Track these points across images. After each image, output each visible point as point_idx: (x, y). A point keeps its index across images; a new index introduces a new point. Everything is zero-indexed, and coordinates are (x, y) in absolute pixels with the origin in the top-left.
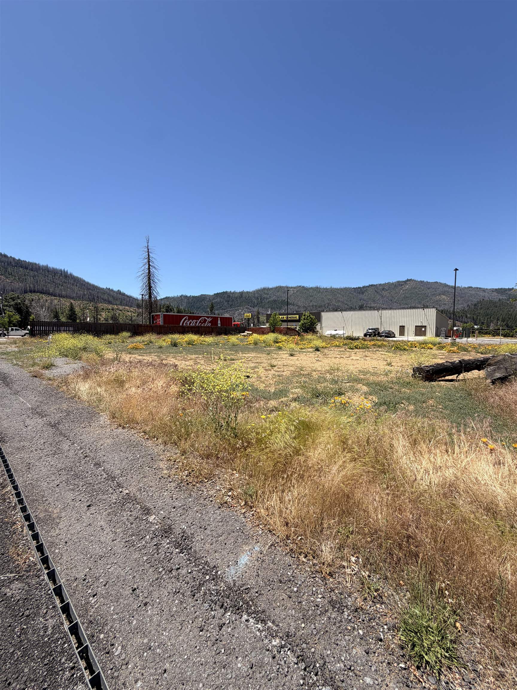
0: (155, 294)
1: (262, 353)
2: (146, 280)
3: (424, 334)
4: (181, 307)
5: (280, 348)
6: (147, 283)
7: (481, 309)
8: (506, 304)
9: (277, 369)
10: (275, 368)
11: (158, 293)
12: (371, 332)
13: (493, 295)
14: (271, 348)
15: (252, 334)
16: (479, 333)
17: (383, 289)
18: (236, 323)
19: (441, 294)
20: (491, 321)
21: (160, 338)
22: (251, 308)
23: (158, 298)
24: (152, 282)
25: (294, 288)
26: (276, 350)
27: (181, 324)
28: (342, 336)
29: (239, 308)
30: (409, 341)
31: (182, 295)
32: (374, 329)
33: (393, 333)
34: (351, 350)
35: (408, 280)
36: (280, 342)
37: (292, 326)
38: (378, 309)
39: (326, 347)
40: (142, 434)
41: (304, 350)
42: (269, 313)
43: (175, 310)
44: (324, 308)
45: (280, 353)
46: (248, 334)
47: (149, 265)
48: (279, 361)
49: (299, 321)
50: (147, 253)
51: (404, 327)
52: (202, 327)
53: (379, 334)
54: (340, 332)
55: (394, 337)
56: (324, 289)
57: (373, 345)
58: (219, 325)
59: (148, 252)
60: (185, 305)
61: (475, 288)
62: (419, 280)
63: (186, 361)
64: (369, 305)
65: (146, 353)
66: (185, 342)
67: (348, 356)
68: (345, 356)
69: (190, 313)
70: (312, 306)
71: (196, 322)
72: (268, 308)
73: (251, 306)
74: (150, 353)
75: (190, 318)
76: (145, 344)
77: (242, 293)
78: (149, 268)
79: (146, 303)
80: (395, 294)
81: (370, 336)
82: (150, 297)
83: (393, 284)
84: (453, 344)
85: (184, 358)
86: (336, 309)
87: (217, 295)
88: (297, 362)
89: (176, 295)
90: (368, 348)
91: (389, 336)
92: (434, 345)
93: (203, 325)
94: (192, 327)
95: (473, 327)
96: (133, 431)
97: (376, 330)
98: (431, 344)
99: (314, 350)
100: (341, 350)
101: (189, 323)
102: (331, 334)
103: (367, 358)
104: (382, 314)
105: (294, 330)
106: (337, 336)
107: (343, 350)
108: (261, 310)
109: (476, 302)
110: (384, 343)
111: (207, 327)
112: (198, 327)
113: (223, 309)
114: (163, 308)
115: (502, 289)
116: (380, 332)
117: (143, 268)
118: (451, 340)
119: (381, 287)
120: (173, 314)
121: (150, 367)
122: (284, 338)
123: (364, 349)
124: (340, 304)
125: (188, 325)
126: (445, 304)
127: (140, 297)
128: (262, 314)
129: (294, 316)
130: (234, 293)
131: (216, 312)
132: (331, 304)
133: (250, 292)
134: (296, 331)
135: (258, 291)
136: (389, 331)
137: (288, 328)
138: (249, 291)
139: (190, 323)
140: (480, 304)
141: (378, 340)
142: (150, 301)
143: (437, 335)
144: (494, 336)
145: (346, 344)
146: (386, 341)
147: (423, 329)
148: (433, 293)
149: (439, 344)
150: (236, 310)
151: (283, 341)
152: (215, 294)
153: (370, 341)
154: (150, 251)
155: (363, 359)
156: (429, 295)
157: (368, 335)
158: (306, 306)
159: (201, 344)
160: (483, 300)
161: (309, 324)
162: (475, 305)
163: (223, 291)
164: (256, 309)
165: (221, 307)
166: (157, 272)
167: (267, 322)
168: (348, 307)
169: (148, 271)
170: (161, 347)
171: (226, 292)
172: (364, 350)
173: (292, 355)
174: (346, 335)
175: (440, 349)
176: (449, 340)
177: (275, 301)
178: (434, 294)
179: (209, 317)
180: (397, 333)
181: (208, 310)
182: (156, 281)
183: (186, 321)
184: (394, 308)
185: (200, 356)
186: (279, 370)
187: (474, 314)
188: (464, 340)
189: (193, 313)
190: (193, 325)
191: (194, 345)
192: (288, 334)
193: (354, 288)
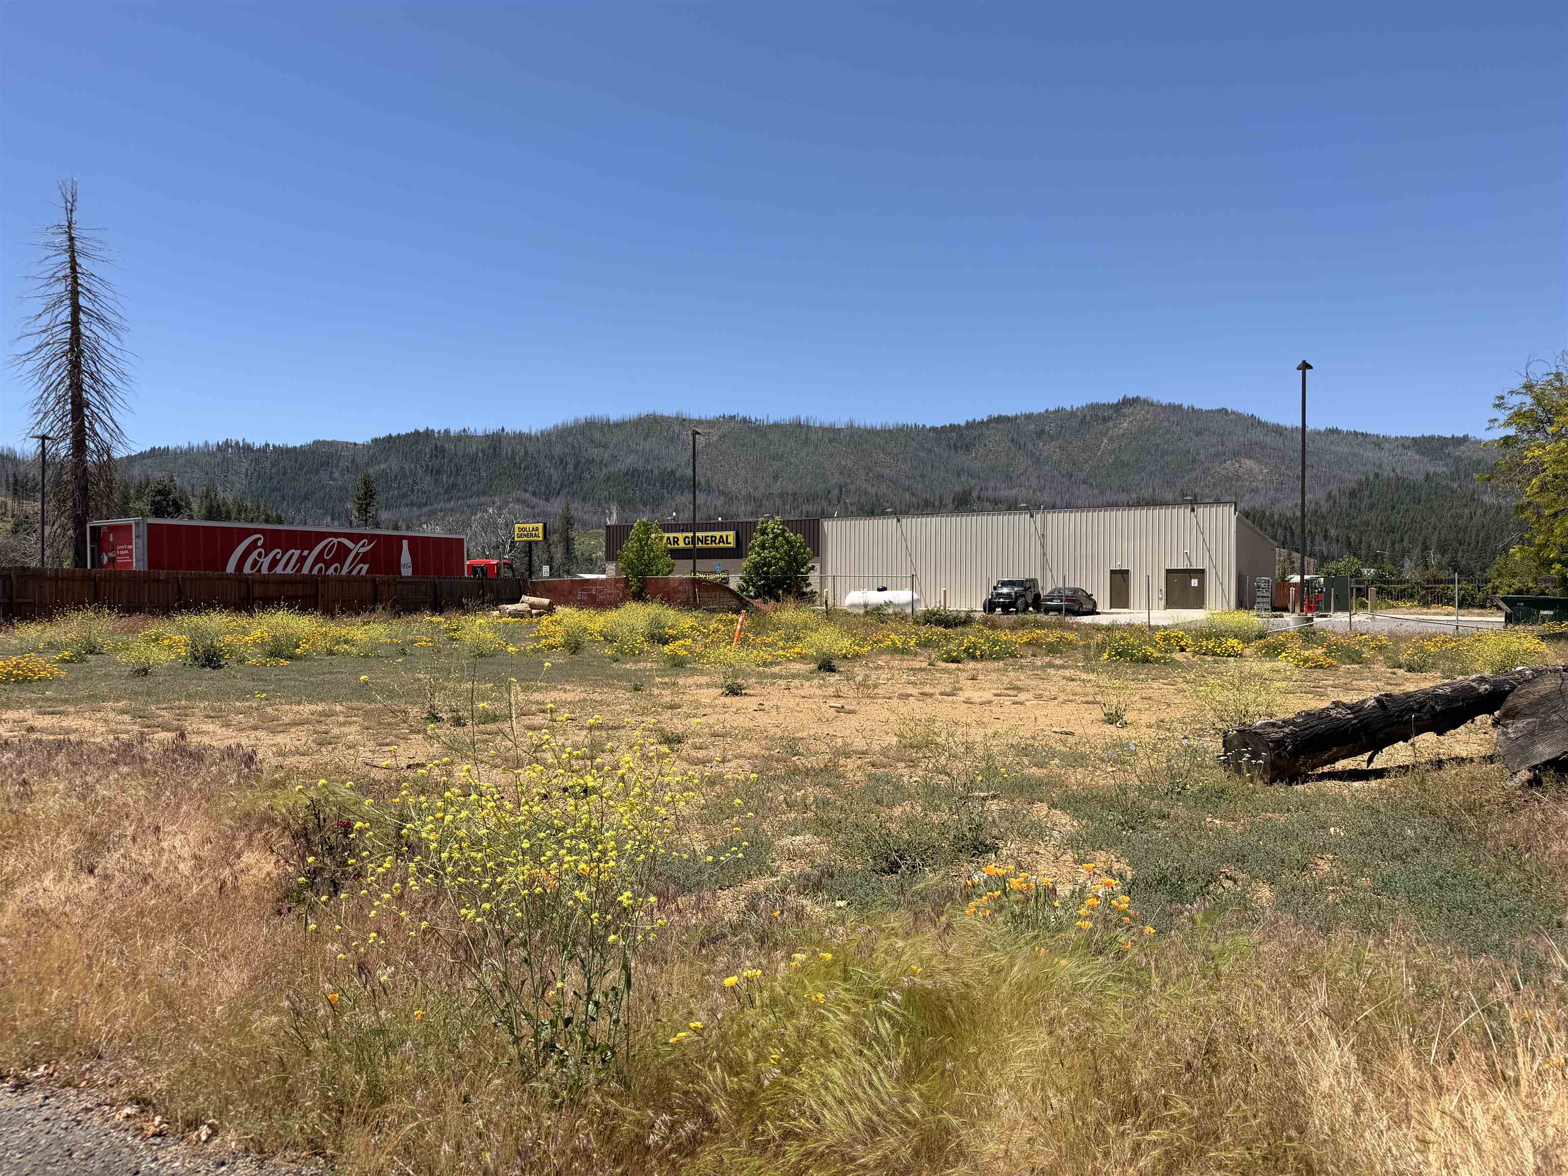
0: (105, 436)
1: (608, 685)
2: (58, 372)
3: (1197, 600)
4: (221, 495)
5: (677, 664)
6: (62, 389)
7: (1372, 506)
8: (1448, 493)
9: (694, 753)
10: (686, 748)
11: (117, 432)
12: (1009, 595)
13: (1406, 458)
14: (641, 665)
15: (551, 604)
16: (1380, 591)
17: (1040, 434)
18: (480, 561)
19: (1239, 453)
20: (1405, 552)
21: (133, 631)
22: (535, 500)
23: (119, 453)
24: (88, 380)
25: (711, 424)
26: (662, 673)
27: (231, 568)
28: (909, 611)
29: (483, 499)
30: (1154, 629)
31: (227, 444)
32: (1021, 583)
33: (1089, 597)
34: (954, 666)
35: (1127, 402)
36: (675, 638)
37: (710, 570)
38: (1032, 508)
39: (857, 656)
40: (128, 1110)
41: (776, 669)
42: (612, 520)
43: (195, 506)
44: (825, 503)
45: (681, 681)
46: (532, 606)
47: (76, 309)
48: (688, 716)
49: (737, 552)
50: (66, 257)
51: (1124, 574)
52: (326, 579)
53: (1037, 603)
54: (901, 596)
55: (1093, 612)
56: (824, 430)
57: (1029, 644)
58: (407, 572)
59: (72, 250)
60: (240, 483)
61: (1349, 433)
62: (1165, 401)
63: (274, 732)
64: (990, 494)
65: (76, 701)
66: (255, 644)
67: (948, 690)
68: (936, 691)
69: (267, 521)
70: (782, 495)
71: (302, 560)
72: (608, 500)
73: (534, 494)
74: (92, 697)
75: (275, 540)
76: (63, 661)
77: (496, 441)
78: (75, 322)
79: (60, 475)
80: (1084, 451)
81: (1006, 609)
82: (79, 446)
83: (1073, 414)
84: (1309, 636)
85: (263, 717)
86: (872, 510)
87: (387, 444)
88: (763, 720)
89: (198, 441)
90: (1012, 655)
91: (1076, 608)
92: (1247, 640)
93: (331, 571)
94: (283, 581)
95: (1358, 572)
96: (75, 1102)
97: (1028, 585)
98: (1236, 637)
99: (813, 666)
100: (917, 665)
101: (267, 561)
102: (866, 606)
103: (1022, 696)
104: (1044, 527)
105: (721, 587)
106: (890, 611)
107: (924, 665)
108: (578, 509)
109: (1353, 485)
110: (1071, 636)
111: (349, 578)
112: (311, 581)
113: (413, 504)
114: (139, 498)
115: (1432, 438)
116: (1043, 594)
117: (45, 319)
118: (1297, 621)
119: (1032, 427)
120: (186, 522)
121: (124, 769)
122: (686, 621)
123: (998, 659)
124: (883, 487)
125: (264, 570)
126: (1256, 491)
127: (28, 448)
128: (584, 524)
129: (717, 534)
130: (463, 438)
131: (384, 515)
132: (853, 487)
133: (529, 438)
134: (731, 591)
135: (563, 434)
136: (1075, 591)
137: (695, 582)
138: (525, 430)
139: (274, 563)
140: (1367, 493)
141: (1039, 625)
142: (76, 466)
143: (1243, 602)
144: (1426, 604)
145: (926, 644)
146: (1070, 628)
147: (1194, 583)
148: (1213, 450)
149: (1261, 636)
150: (473, 510)
151: (684, 637)
152: (376, 441)
153: (1013, 628)
154: (78, 244)
155: (1007, 701)
156: (1202, 456)
157: (999, 605)
158: (758, 494)
159: (331, 653)
160: (1377, 476)
161: (782, 564)
162: (1353, 494)
163: (411, 430)
164: (556, 506)
165: (405, 496)
166: (113, 340)
167: (611, 556)
168: (914, 500)
169: (69, 333)
170: (144, 672)
171: (428, 434)
172: (1001, 664)
173: (734, 691)
174: (921, 608)
175: (1267, 654)
176: (1290, 620)
177: (633, 474)
178: (1216, 455)
179: (362, 536)
180: (1102, 599)
181: (349, 505)
182: (110, 377)
183: (254, 555)
184: (1080, 502)
185: (338, 708)
186: (701, 754)
187: (1348, 528)
188: (1339, 619)
189: (280, 521)
190: (289, 570)
191: (299, 658)
192: (697, 607)
193: (934, 429)
